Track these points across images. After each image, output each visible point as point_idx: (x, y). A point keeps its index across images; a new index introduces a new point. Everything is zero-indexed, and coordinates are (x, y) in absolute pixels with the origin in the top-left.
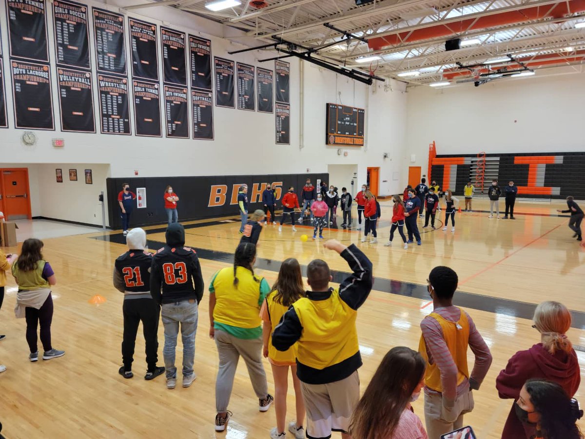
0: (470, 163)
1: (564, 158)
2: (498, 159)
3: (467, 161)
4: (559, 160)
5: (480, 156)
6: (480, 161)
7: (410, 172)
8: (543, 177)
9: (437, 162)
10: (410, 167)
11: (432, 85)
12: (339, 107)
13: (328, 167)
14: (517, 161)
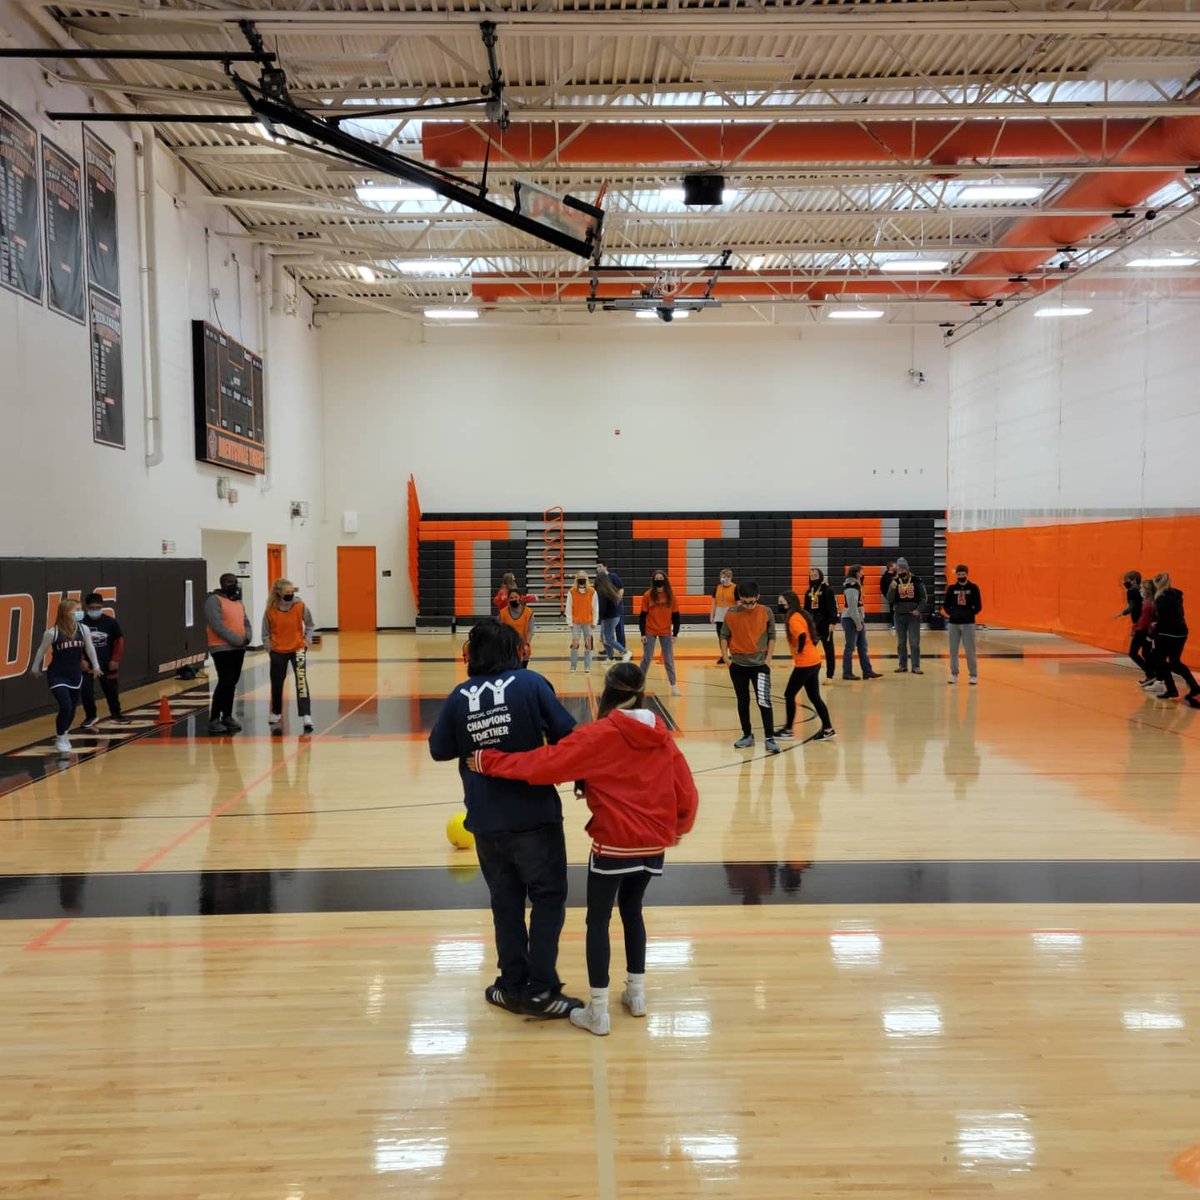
0: (521, 535)
1: (742, 526)
2: (594, 525)
3: (516, 531)
4: (731, 530)
5: (550, 516)
6: (552, 531)
7: (339, 561)
8: (701, 570)
9: (432, 532)
10: (340, 549)
11: (430, 314)
12: (222, 339)
13: (203, 536)
14: (641, 531)
